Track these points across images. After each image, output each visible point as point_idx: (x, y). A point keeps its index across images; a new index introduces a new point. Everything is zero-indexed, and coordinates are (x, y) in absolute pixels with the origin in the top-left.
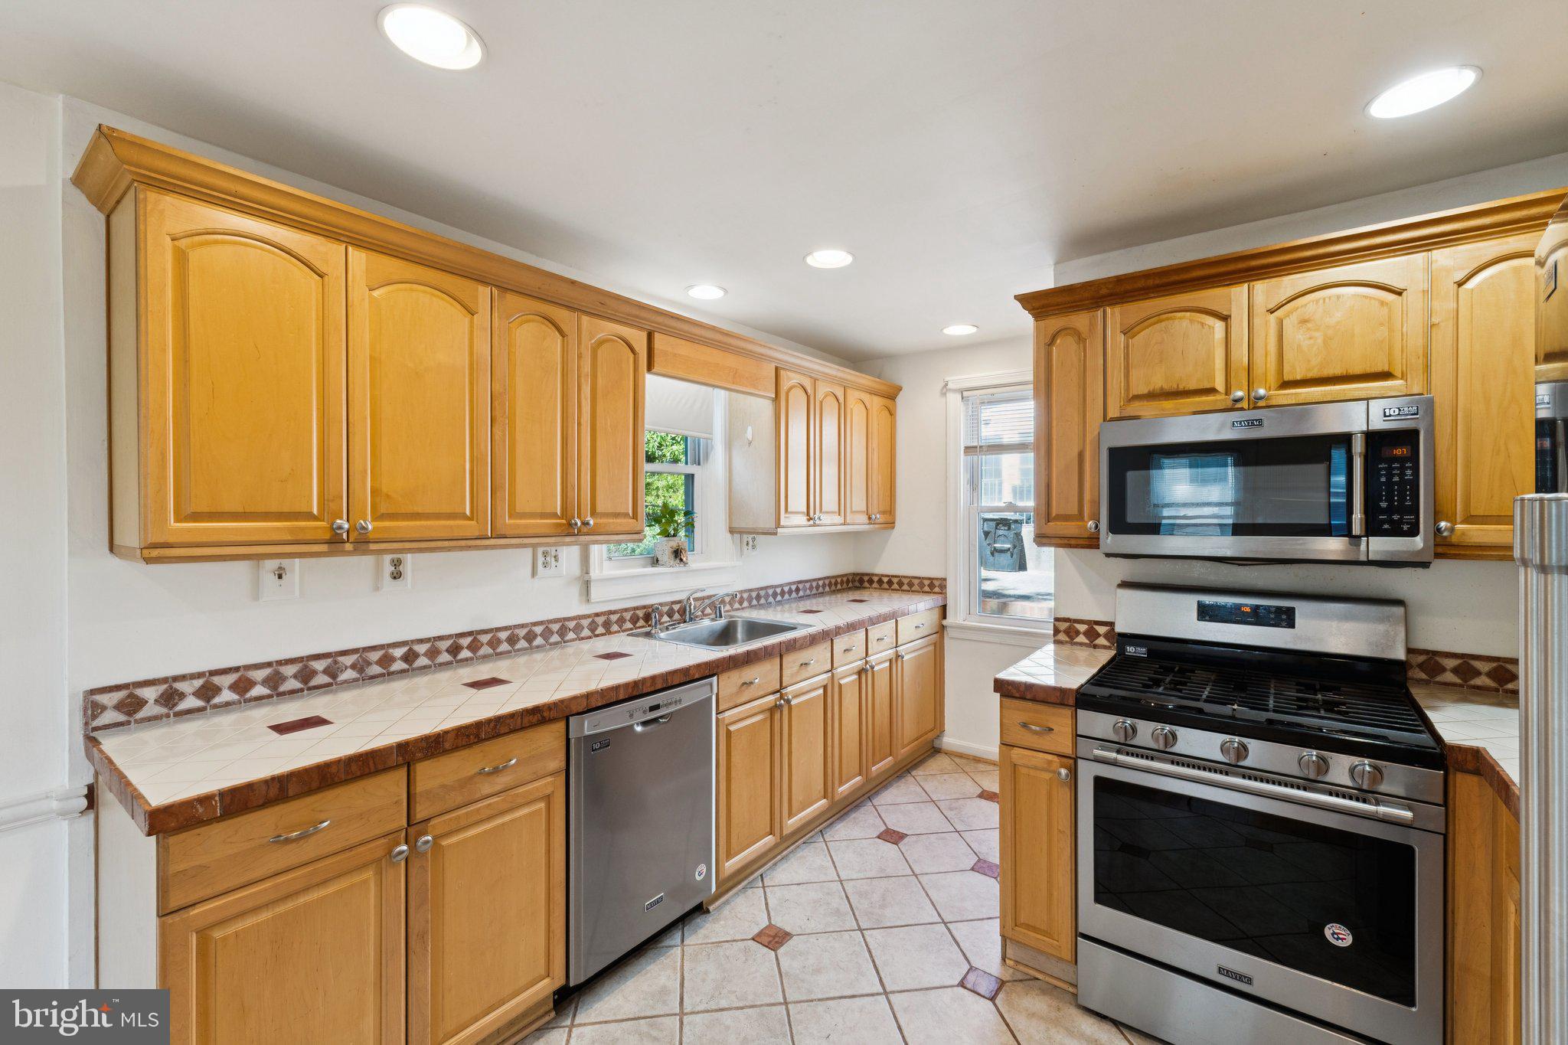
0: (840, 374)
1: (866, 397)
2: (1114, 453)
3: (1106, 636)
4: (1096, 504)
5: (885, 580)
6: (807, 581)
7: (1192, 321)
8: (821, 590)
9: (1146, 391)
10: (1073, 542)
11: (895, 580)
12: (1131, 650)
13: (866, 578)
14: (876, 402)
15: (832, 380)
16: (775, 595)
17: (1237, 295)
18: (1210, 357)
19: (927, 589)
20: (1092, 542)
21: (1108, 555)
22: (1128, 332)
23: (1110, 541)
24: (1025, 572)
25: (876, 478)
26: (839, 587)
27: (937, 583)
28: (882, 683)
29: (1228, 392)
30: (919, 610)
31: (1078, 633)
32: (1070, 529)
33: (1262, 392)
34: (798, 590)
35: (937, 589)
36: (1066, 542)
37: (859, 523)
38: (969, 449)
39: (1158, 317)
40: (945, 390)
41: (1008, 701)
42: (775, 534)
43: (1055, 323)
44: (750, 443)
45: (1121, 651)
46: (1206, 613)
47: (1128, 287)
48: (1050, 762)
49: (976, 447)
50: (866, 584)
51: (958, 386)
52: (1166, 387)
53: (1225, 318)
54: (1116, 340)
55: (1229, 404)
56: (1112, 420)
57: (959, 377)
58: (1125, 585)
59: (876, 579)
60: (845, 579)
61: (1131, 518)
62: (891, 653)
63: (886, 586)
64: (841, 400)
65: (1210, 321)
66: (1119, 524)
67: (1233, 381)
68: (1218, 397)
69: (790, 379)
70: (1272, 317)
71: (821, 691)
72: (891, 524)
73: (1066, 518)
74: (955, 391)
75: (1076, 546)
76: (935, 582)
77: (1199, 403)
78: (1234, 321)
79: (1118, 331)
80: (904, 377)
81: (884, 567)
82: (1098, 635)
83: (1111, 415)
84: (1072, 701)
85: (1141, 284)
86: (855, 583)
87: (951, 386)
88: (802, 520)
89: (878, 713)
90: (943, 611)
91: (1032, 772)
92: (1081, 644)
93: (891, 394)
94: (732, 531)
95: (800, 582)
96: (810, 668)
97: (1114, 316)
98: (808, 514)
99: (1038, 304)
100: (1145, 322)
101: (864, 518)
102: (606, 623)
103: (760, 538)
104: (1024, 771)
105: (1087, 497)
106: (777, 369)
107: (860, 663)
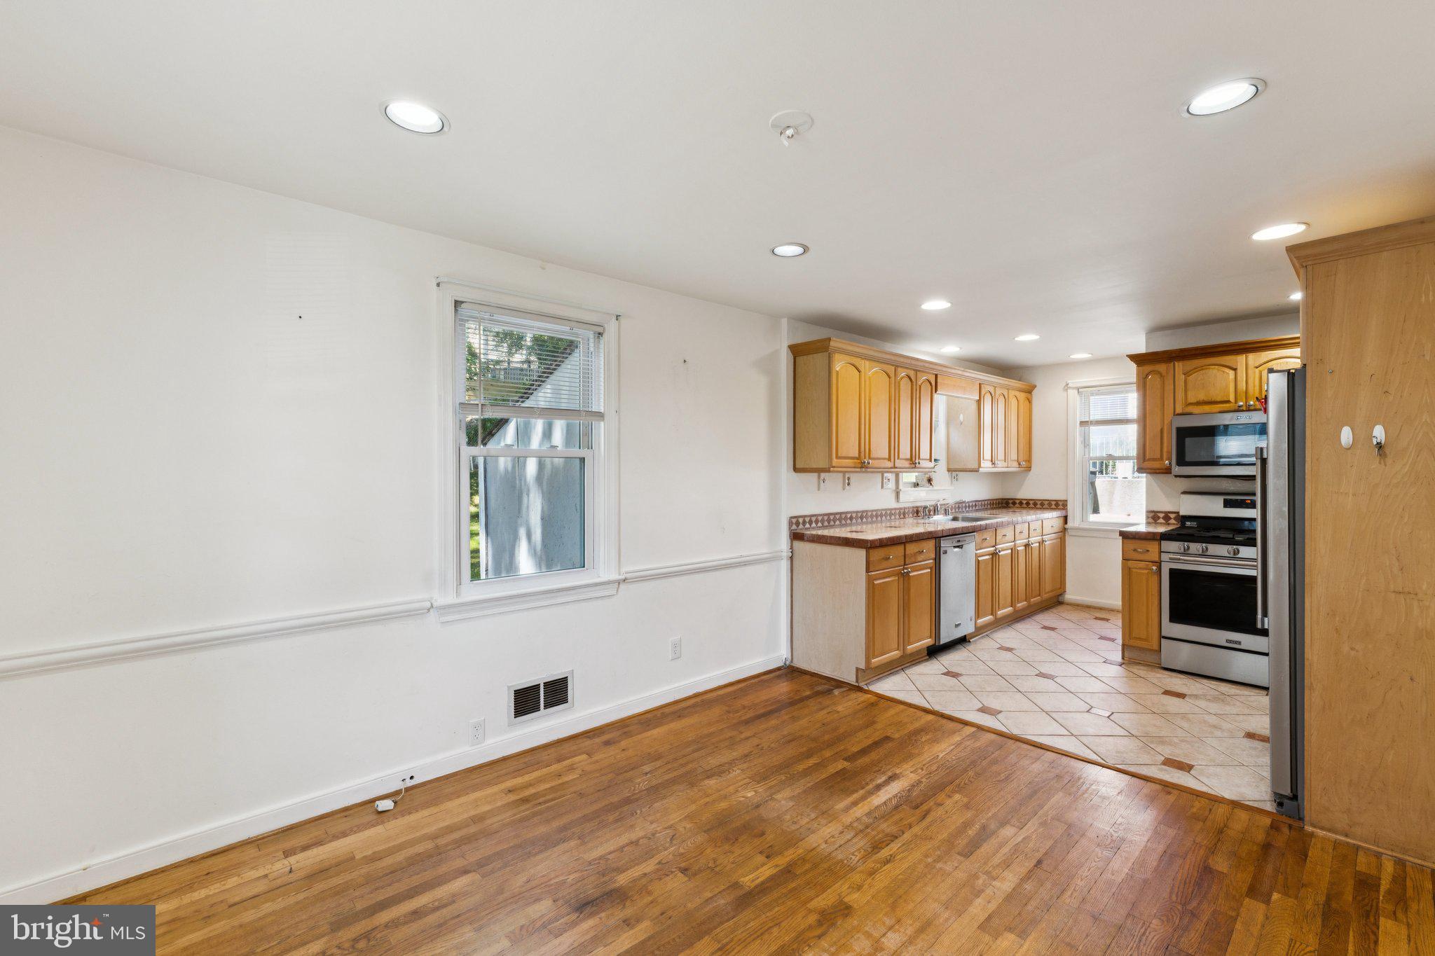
0: (1006, 383)
1: (1018, 394)
2: (1179, 430)
3: (1175, 519)
4: (1170, 453)
5: (1024, 502)
6: (979, 501)
7: (1218, 370)
8: (986, 507)
9: (1195, 401)
10: (1158, 471)
11: (1031, 502)
12: (1188, 524)
13: (1011, 502)
14: (1022, 396)
15: (1002, 386)
16: (966, 507)
17: (1241, 360)
18: (1227, 387)
19: (1053, 506)
20: (1168, 471)
21: (1176, 476)
22: (1187, 374)
23: (1177, 470)
24: (1098, 515)
25: (1022, 440)
26: (995, 506)
27: (1061, 503)
28: (1036, 553)
29: (1236, 402)
30: (1051, 519)
31: (1159, 518)
32: (1156, 465)
33: (1252, 403)
34: (976, 505)
35: (1061, 507)
36: (1153, 471)
37: (1014, 468)
38: (1083, 423)
39: (1202, 368)
40: (1067, 387)
41: (1125, 541)
42: (977, 471)
43: (1148, 368)
44: (961, 424)
45: (1183, 526)
46: (1227, 504)
47: (1186, 354)
48: (1147, 565)
49: (1088, 422)
50: (1011, 505)
51: (1075, 386)
52: (1206, 399)
53: (1235, 370)
54: (1181, 378)
55: (1237, 408)
56: (1178, 415)
57: (1077, 381)
58: (1185, 493)
59: (1018, 502)
60: (997, 502)
61: (1188, 459)
62: (1039, 538)
63: (1025, 506)
64: (1006, 397)
65: (1227, 370)
66: (1181, 461)
67: (1239, 398)
68: (1231, 405)
69: (985, 389)
70: (1257, 370)
71: (1010, 551)
72: (1029, 468)
73: (1154, 460)
74: (1073, 388)
75: (1159, 473)
76: (1059, 502)
77: (1223, 407)
78: (1238, 371)
79: (1181, 373)
80: (1039, 380)
81: (1024, 493)
82: (1170, 518)
83: (1177, 412)
84: (1159, 538)
85: (1193, 352)
86: (1005, 504)
87: (1070, 385)
88: (989, 464)
89: (1034, 571)
90: (1066, 519)
91: (1139, 571)
92: (1161, 523)
93: (1029, 391)
94: (949, 470)
95: (976, 501)
96: (1007, 538)
97: (1179, 366)
98: (992, 461)
99: (1139, 359)
100: (1196, 369)
101: (1016, 464)
102: (903, 514)
103: (961, 474)
104: (1134, 570)
105: (1165, 449)
106: (980, 384)
107: (1025, 541)
